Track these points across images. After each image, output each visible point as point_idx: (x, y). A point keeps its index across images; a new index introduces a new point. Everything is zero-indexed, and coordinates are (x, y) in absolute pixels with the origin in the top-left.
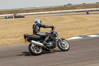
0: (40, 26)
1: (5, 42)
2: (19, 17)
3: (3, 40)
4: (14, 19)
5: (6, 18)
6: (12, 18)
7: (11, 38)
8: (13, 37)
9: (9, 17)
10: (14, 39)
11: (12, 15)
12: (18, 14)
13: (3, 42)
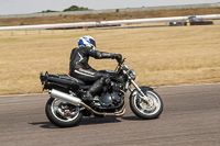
0: (88, 53)
1: (170, 78)
2: (201, 23)
3: (166, 72)
4: (189, 27)
5: (171, 24)
6: (185, 24)
7: (182, 68)
8: (188, 67)
9: (179, 24)
10: (189, 71)
11: (186, 17)
12: (198, 17)
13: (165, 76)
